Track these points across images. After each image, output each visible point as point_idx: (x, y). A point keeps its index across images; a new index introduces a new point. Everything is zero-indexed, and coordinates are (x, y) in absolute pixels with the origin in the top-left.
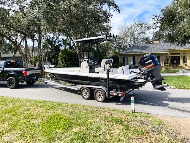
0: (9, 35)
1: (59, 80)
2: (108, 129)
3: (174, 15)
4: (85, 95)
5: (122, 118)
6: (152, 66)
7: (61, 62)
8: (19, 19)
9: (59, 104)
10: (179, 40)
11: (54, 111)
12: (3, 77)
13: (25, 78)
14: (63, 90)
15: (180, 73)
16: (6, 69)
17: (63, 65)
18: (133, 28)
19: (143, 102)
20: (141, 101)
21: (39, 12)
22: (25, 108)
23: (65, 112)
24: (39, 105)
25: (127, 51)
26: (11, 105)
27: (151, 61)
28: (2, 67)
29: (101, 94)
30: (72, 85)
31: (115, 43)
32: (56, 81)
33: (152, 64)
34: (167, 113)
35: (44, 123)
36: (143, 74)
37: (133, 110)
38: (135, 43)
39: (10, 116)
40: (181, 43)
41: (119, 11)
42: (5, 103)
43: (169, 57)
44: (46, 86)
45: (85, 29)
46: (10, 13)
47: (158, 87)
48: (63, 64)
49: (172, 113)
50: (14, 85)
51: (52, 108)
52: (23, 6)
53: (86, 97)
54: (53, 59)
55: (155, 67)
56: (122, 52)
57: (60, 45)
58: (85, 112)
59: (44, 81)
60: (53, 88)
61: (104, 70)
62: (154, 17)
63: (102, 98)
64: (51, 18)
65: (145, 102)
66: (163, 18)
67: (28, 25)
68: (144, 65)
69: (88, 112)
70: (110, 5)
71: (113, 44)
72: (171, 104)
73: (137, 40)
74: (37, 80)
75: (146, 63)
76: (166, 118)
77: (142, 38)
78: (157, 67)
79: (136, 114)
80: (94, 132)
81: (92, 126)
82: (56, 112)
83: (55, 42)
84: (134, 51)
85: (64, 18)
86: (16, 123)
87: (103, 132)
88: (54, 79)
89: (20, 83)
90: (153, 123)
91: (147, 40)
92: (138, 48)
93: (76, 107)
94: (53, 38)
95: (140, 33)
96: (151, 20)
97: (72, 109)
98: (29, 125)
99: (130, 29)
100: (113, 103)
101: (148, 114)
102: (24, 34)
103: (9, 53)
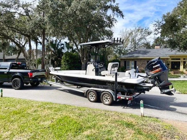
0: (13, 37)
1: (64, 82)
2: (120, 132)
3: (175, 21)
4: (91, 98)
5: (132, 122)
6: (160, 71)
7: (65, 64)
8: (24, 22)
9: (66, 106)
10: (180, 46)
11: (62, 113)
12: (8, 77)
13: (31, 79)
14: (68, 92)
15: (182, 78)
16: (12, 70)
17: (65, 68)
18: (134, 33)
19: (149, 106)
20: (148, 105)
21: (44, 16)
22: (33, 109)
23: (73, 115)
24: (46, 107)
25: (129, 55)
26: (18, 106)
27: (159, 65)
28: (8, 69)
29: (108, 98)
30: (77, 88)
31: (115, 47)
32: (61, 83)
33: (160, 69)
34: (176, 117)
35: (54, 125)
36: (150, 78)
37: (142, 114)
38: (135, 48)
39: (19, 117)
40: (182, 49)
41: (123, 16)
42: (12, 104)
43: (170, 62)
44: (51, 88)
45: (89, 33)
46: (15, 16)
47: (166, 91)
48: (65, 66)
49: (181, 117)
50: (19, 87)
51: (59, 110)
52: (28, 10)
53: (92, 100)
54: (56, 62)
55: (163, 72)
56: (123, 56)
57: (63, 48)
58: (94, 114)
59: (49, 83)
60: (58, 90)
61: (111, 74)
62: (155, 23)
63: (108, 101)
64: (56, 21)
65: (152, 107)
66: (164, 24)
67: (32, 28)
68: (152, 69)
69: (96, 115)
70: (114, 11)
71: (114, 48)
72: (178, 108)
73: (138, 45)
74: (42, 82)
75: (154, 67)
76: (176, 123)
77: (142, 43)
78: (165, 72)
79: (145, 118)
80: (106, 135)
81: (103, 129)
82: (64, 114)
83: (58, 45)
84: (135, 55)
85: (70, 22)
86: (26, 125)
87: (116, 135)
88: (59, 81)
89: (25, 85)
90: (165, 127)
91: (147, 45)
92: (139, 52)
93: (84, 109)
94: (56, 41)
95: (141, 39)
96: (153, 25)
97: (80, 112)
98: (39, 127)
99: (131, 34)
100: (120, 107)
101: (157, 118)
102: (29, 36)
103: (12, 55)
